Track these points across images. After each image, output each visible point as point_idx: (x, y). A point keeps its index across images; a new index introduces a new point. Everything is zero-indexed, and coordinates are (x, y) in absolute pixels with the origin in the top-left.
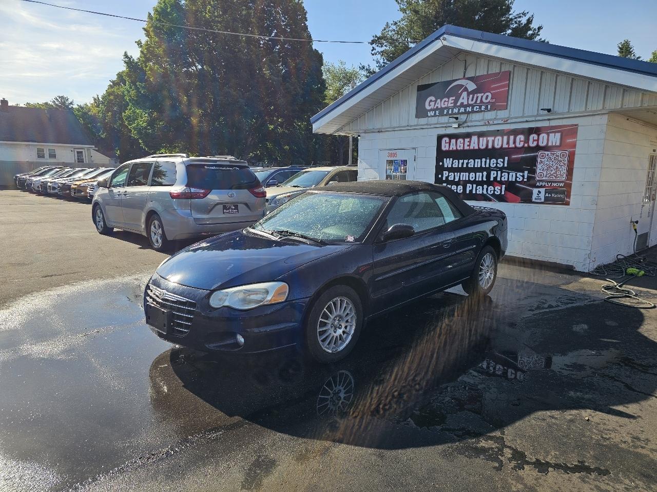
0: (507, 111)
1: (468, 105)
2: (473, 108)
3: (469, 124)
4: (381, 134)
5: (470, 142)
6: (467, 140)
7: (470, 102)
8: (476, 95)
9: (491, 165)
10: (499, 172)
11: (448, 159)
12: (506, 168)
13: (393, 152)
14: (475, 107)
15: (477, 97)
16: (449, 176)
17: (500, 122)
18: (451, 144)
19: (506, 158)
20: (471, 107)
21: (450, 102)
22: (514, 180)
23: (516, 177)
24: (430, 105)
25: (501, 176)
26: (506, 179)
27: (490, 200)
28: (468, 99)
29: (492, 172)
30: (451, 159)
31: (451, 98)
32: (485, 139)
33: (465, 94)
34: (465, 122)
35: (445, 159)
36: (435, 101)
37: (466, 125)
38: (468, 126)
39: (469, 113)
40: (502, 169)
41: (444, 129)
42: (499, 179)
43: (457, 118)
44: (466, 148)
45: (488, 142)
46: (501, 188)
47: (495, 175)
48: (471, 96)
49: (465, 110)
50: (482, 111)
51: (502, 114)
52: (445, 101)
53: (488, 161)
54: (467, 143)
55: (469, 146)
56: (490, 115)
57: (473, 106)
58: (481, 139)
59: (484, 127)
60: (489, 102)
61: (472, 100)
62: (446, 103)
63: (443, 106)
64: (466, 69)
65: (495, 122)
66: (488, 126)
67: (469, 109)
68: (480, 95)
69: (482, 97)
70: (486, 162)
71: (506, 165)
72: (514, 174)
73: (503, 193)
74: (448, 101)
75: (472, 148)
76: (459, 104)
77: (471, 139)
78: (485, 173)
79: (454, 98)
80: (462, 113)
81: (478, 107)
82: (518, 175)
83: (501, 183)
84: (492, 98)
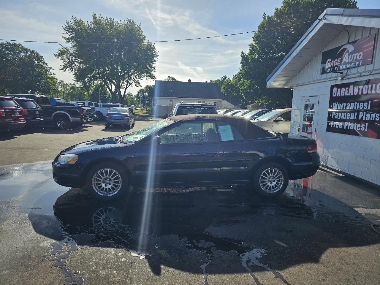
0: (372, 65)
1: (348, 63)
2: (351, 65)
3: (349, 77)
4: (304, 86)
5: (348, 90)
6: (347, 88)
7: (350, 61)
8: (353, 55)
9: (361, 108)
10: (365, 113)
11: (336, 103)
12: (369, 110)
13: (308, 98)
14: (352, 64)
15: (354, 56)
16: (335, 115)
17: (368, 74)
18: (338, 92)
19: (370, 102)
20: (349, 64)
21: (338, 62)
22: (374, 119)
23: (375, 117)
24: (328, 65)
25: (366, 116)
26: (369, 119)
27: (358, 135)
28: (348, 58)
29: (360, 113)
30: (337, 103)
31: (339, 59)
32: (357, 87)
33: (347, 54)
34: (346, 75)
35: (334, 103)
36: (331, 62)
37: (347, 77)
38: (348, 78)
39: (348, 69)
40: (366, 111)
41: (334, 81)
42: (364, 119)
43: (342, 73)
44: (346, 94)
45: (359, 89)
46: (365, 126)
47: (362, 116)
48: (350, 56)
49: (346, 67)
50: (356, 67)
51: (370, 67)
52: (336, 61)
53: (358, 104)
54: (347, 91)
55: (348, 93)
56: (361, 69)
57: (351, 63)
58: (355, 87)
59: (357, 78)
60: (361, 59)
61: (351, 59)
62: (336, 63)
63: (335, 65)
64: (349, 37)
65: (365, 74)
66: (360, 77)
67: (348, 66)
68: (356, 55)
69: (357, 55)
70: (357, 105)
71: (369, 108)
72: (374, 115)
73: (366, 130)
74: (337, 61)
75: (349, 94)
76: (343, 62)
77: (349, 89)
78: (356, 114)
79: (341, 58)
80: (345, 69)
81: (354, 64)
82: (377, 116)
83: (365, 122)
84: (363, 56)
